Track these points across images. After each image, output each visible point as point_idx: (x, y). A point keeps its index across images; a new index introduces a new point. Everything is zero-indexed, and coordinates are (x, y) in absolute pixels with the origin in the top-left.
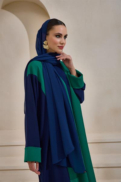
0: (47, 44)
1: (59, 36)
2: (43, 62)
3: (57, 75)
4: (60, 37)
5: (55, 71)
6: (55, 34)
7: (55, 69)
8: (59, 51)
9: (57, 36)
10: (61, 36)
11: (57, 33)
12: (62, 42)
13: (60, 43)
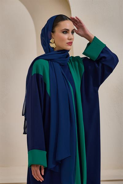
0: (54, 42)
1: (66, 31)
2: (50, 61)
3: (65, 77)
4: (67, 33)
5: (62, 73)
6: (61, 30)
7: (62, 70)
8: (68, 47)
9: (64, 33)
10: (68, 31)
11: (64, 29)
12: (70, 38)
13: (68, 39)
